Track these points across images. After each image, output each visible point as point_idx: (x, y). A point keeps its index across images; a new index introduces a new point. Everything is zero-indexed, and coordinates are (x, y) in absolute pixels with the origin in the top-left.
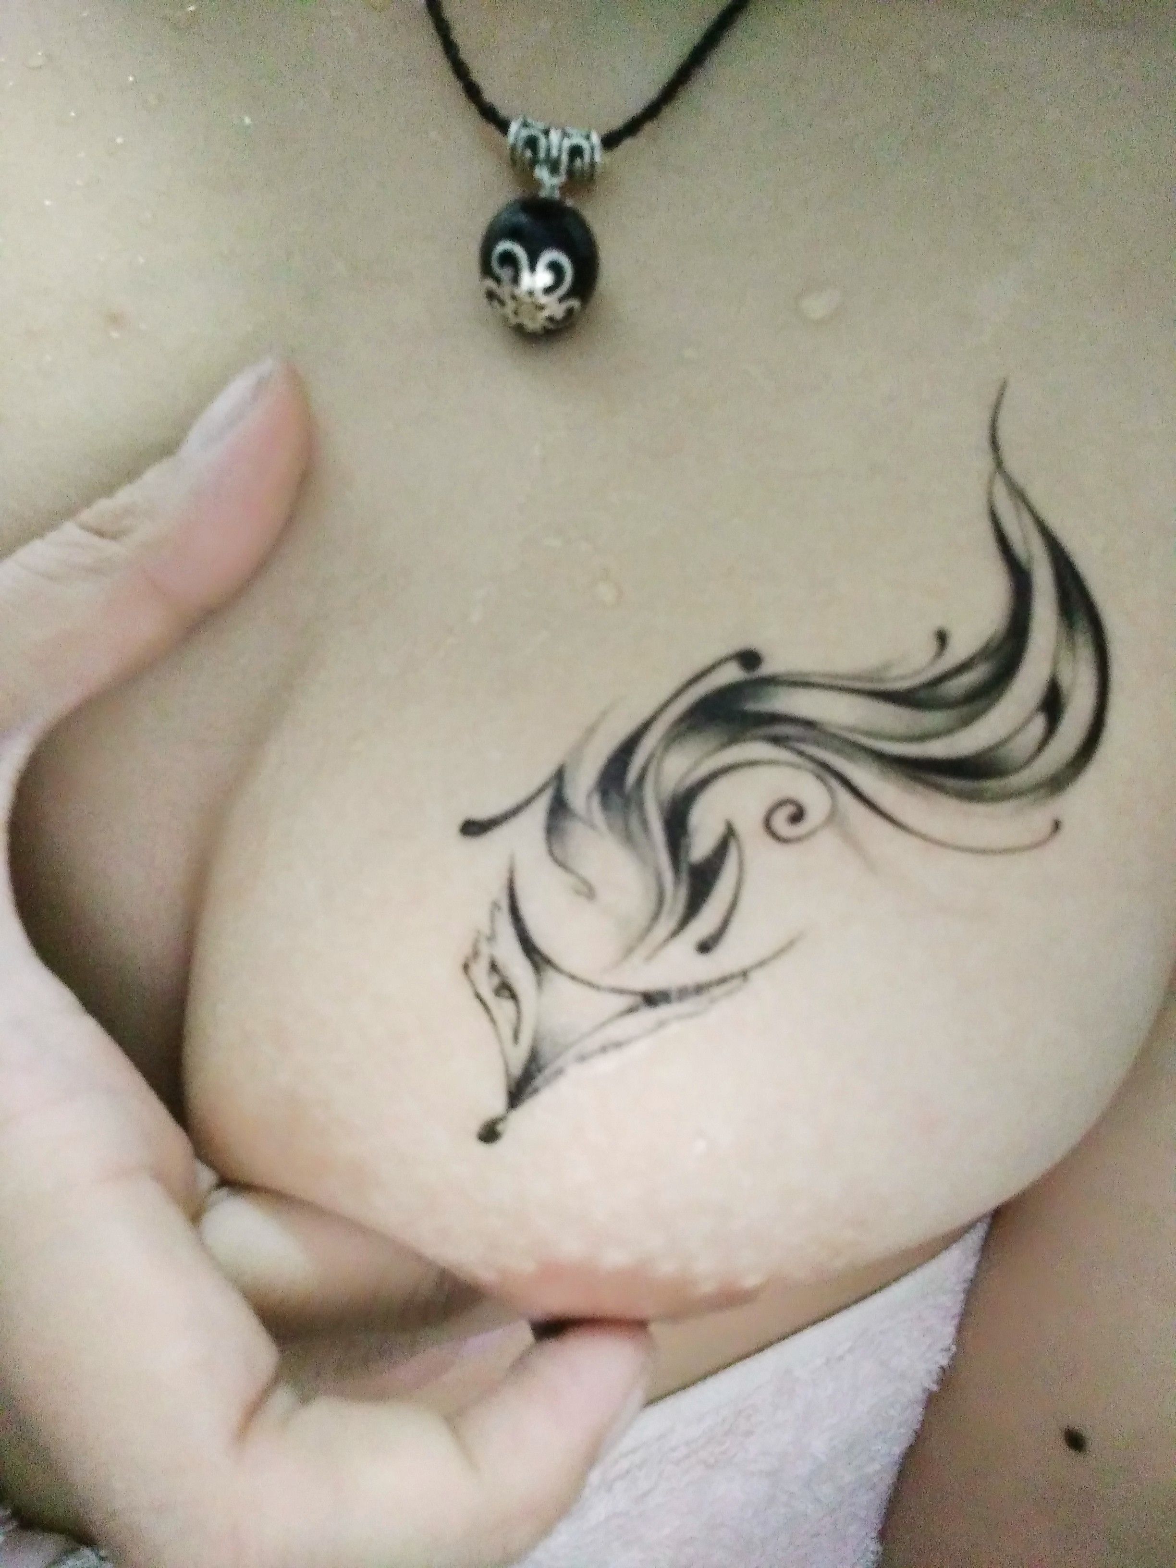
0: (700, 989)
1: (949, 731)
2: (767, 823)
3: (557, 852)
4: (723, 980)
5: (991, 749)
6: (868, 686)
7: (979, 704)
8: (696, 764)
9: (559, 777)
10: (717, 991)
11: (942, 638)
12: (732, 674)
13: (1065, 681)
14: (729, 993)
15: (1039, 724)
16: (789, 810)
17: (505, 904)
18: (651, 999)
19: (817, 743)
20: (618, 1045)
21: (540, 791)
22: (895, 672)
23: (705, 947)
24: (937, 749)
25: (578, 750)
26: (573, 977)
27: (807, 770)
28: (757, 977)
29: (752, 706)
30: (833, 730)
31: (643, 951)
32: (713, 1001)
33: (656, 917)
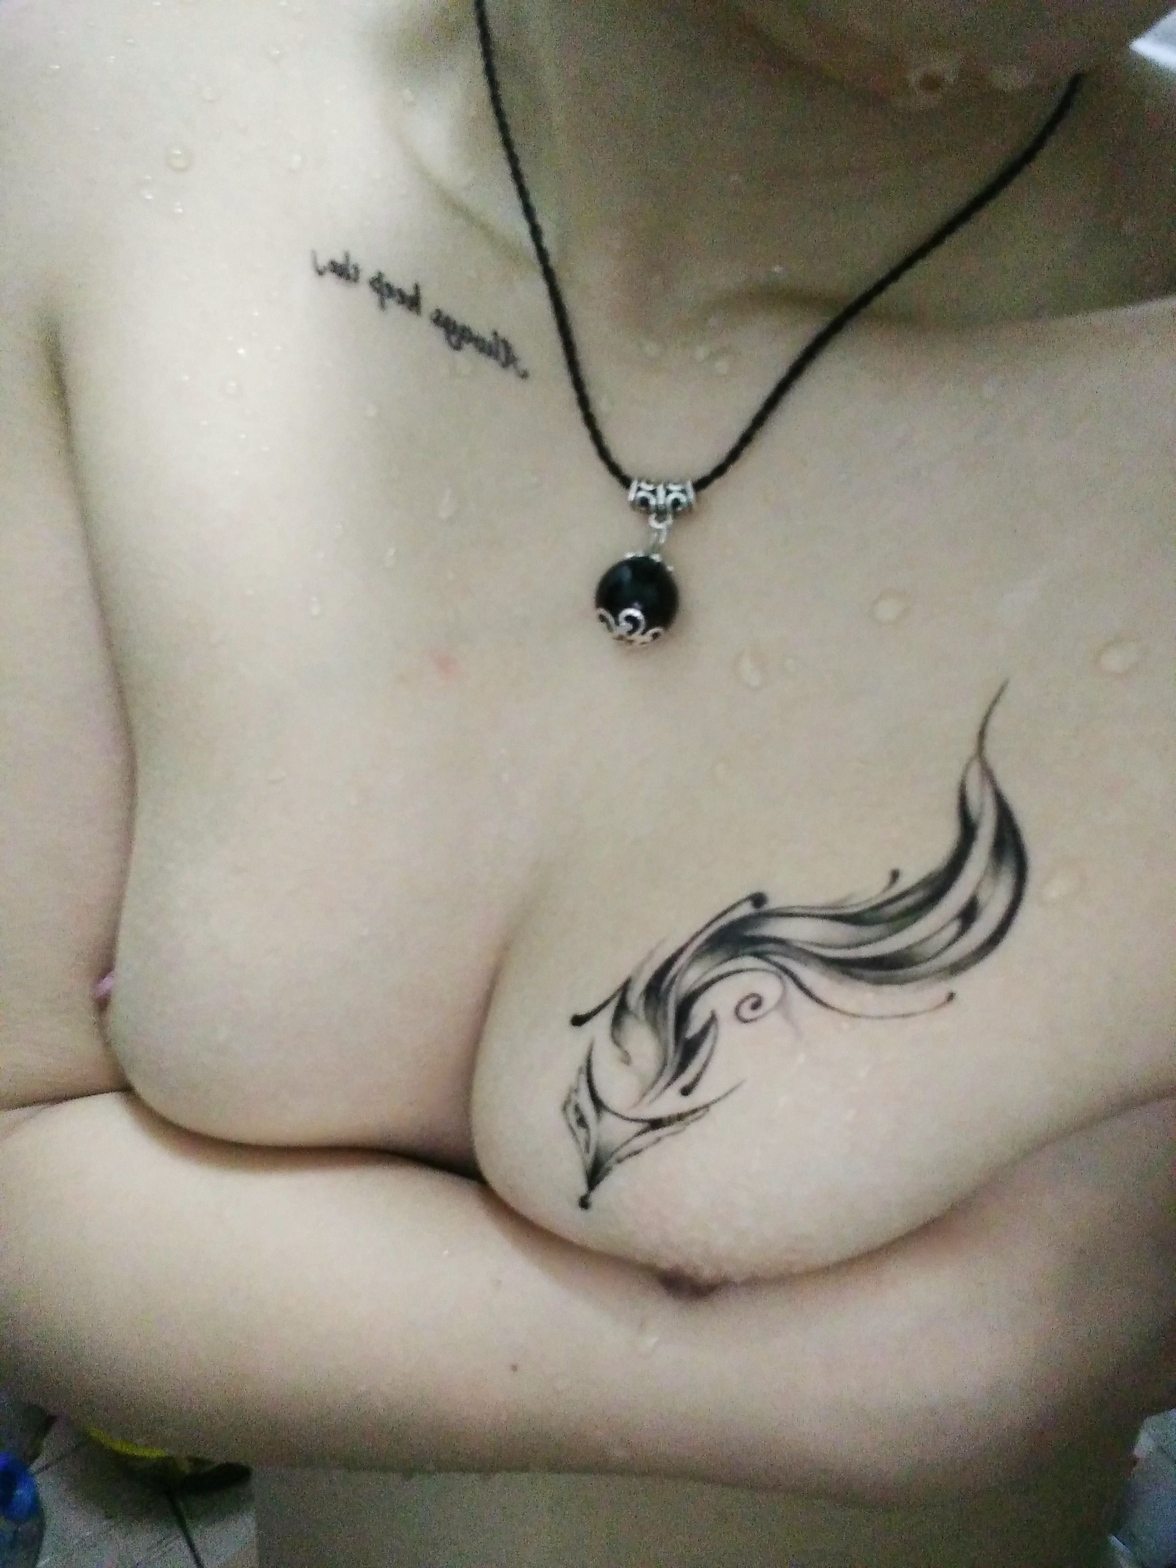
0: (680, 1117)
1: (880, 938)
2: (737, 1011)
3: (616, 1034)
4: (694, 1111)
5: (909, 947)
6: (831, 912)
7: (909, 919)
8: (705, 973)
9: (625, 988)
10: (690, 1118)
11: (895, 875)
12: (747, 909)
13: (983, 898)
14: (697, 1119)
15: (954, 928)
16: (753, 1000)
17: (585, 1070)
18: (656, 1124)
19: (786, 955)
20: (637, 1153)
21: (613, 996)
22: (855, 901)
23: (686, 1091)
24: (866, 952)
25: (640, 969)
26: (616, 1114)
27: (773, 972)
28: (713, 1108)
29: (749, 933)
30: (800, 945)
31: (652, 1094)
32: (688, 1124)
33: (660, 1073)
